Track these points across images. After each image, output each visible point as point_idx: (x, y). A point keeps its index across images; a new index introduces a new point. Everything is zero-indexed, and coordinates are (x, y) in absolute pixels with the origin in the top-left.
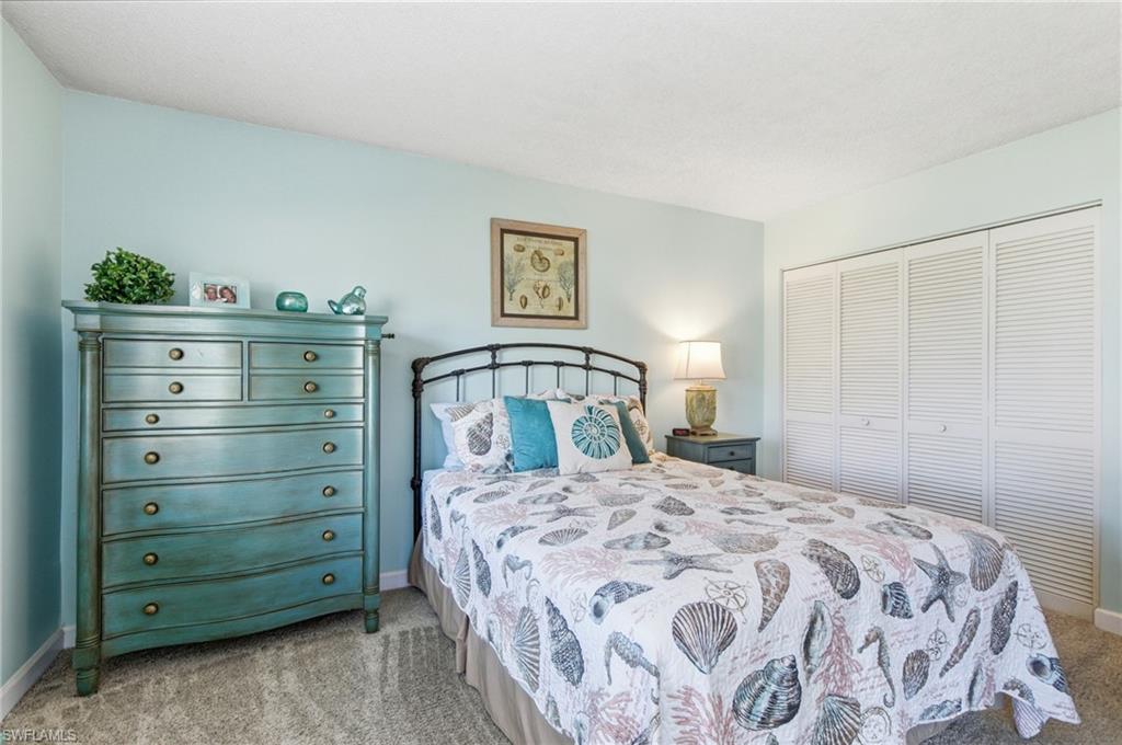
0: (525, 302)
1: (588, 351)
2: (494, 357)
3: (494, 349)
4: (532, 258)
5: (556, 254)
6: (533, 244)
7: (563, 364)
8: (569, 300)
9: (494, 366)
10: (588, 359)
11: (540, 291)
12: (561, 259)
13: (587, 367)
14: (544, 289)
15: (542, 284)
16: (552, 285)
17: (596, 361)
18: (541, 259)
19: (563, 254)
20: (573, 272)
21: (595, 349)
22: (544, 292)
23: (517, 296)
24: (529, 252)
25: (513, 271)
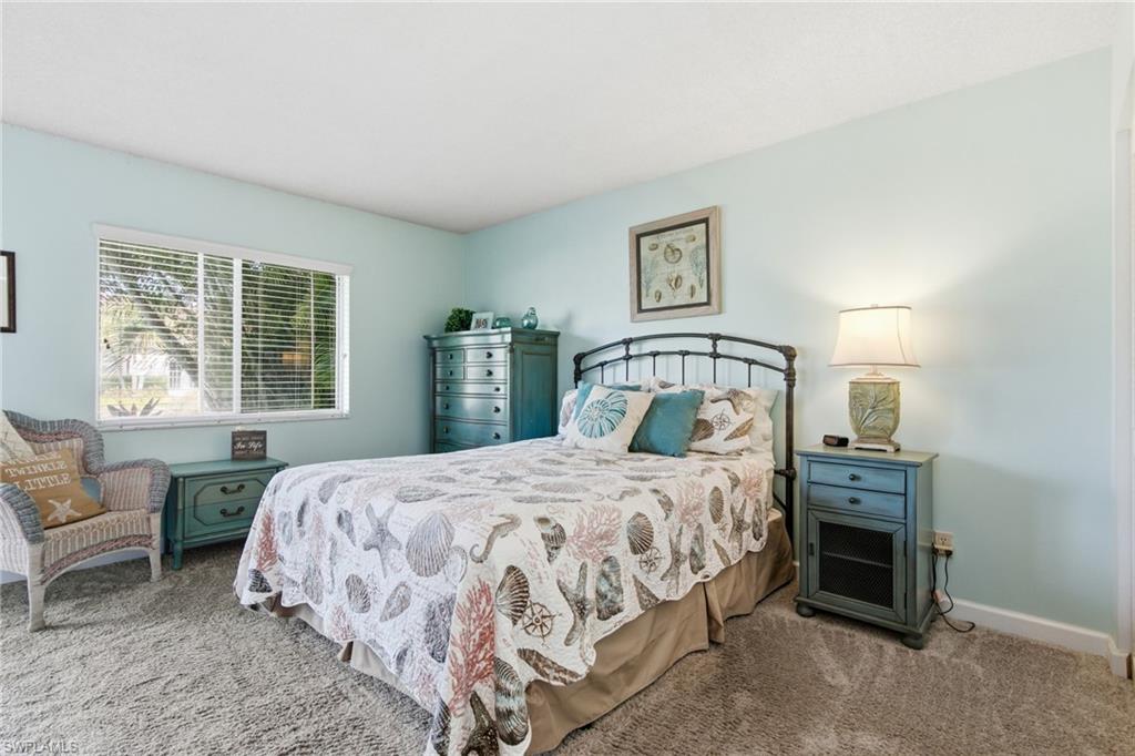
0: (659, 297)
1: (715, 338)
2: (628, 349)
3: (627, 342)
4: (665, 253)
5: (687, 242)
6: (666, 238)
7: (687, 353)
8: (701, 286)
9: (628, 358)
10: (715, 346)
11: (673, 284)
12: (692, 245)
13: (715, 355)
14: (677, 281)
15: (675, 275)
16: (684, 274)
17: (722, 347)
18: (673, 251)
19: (694, 240)
20: (705, 256)
21: (723, 334)
22: (677, 282)
23: (652, 291)
24: (662, 247)
25: (648, 270)
